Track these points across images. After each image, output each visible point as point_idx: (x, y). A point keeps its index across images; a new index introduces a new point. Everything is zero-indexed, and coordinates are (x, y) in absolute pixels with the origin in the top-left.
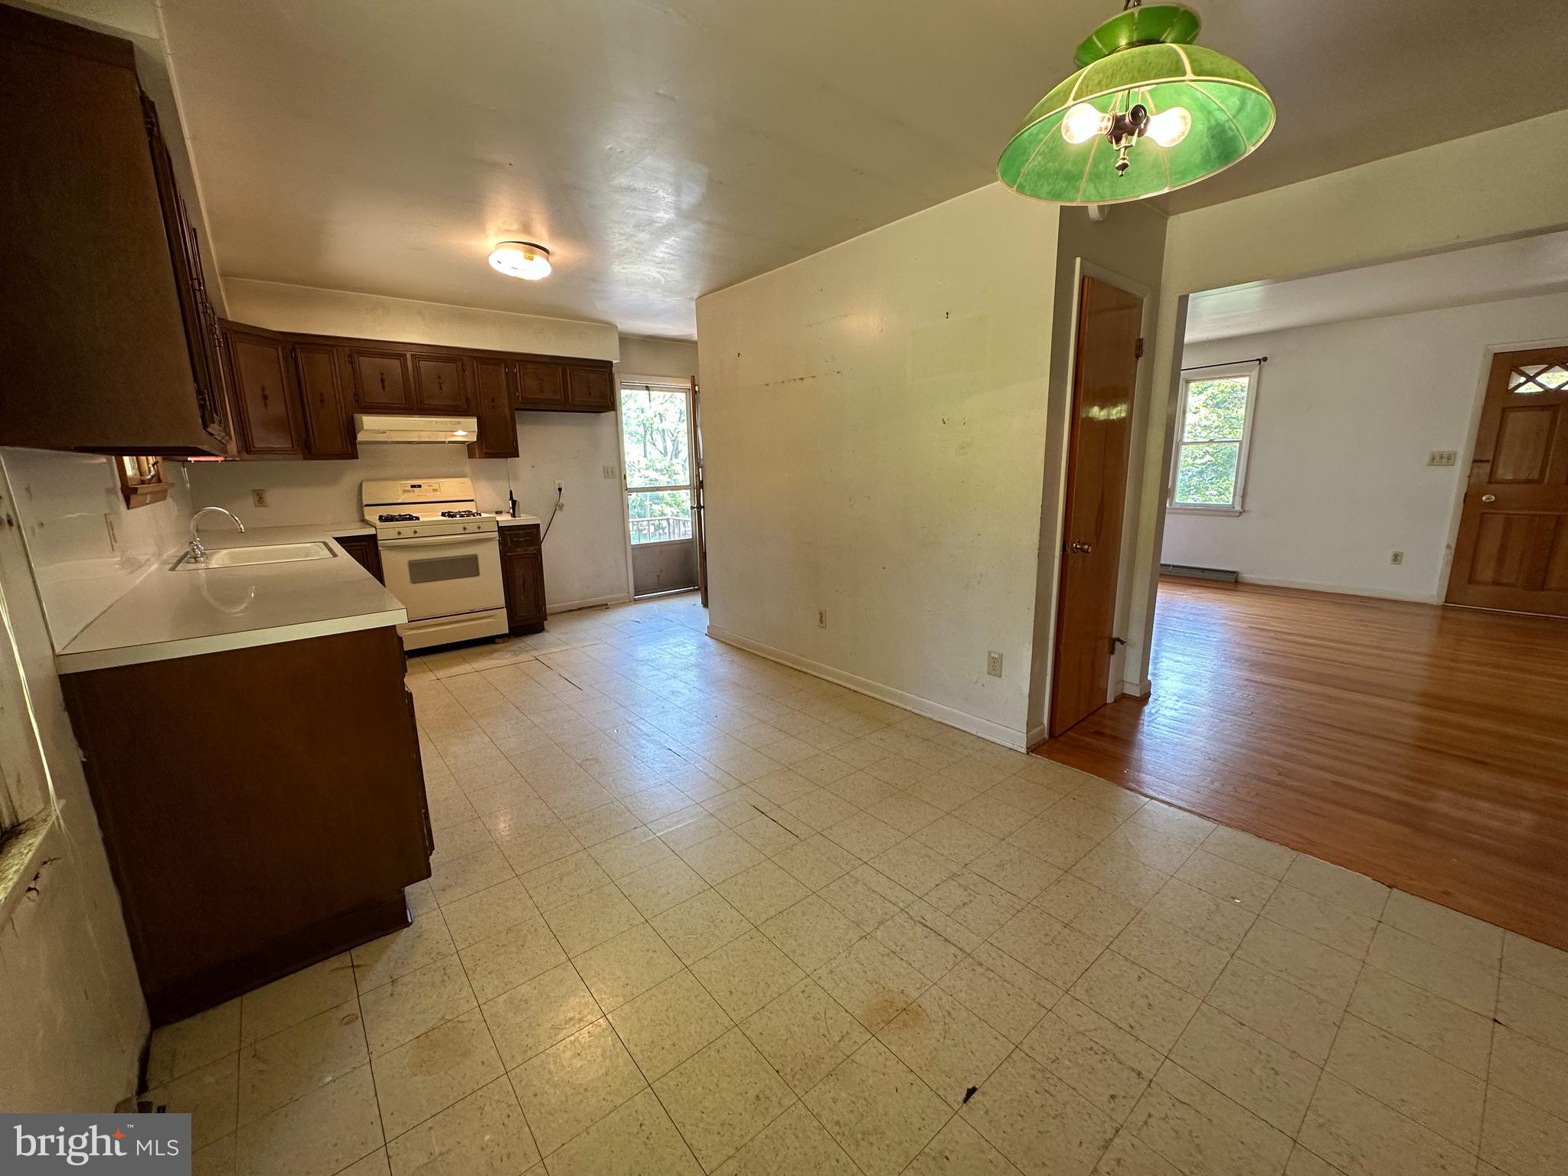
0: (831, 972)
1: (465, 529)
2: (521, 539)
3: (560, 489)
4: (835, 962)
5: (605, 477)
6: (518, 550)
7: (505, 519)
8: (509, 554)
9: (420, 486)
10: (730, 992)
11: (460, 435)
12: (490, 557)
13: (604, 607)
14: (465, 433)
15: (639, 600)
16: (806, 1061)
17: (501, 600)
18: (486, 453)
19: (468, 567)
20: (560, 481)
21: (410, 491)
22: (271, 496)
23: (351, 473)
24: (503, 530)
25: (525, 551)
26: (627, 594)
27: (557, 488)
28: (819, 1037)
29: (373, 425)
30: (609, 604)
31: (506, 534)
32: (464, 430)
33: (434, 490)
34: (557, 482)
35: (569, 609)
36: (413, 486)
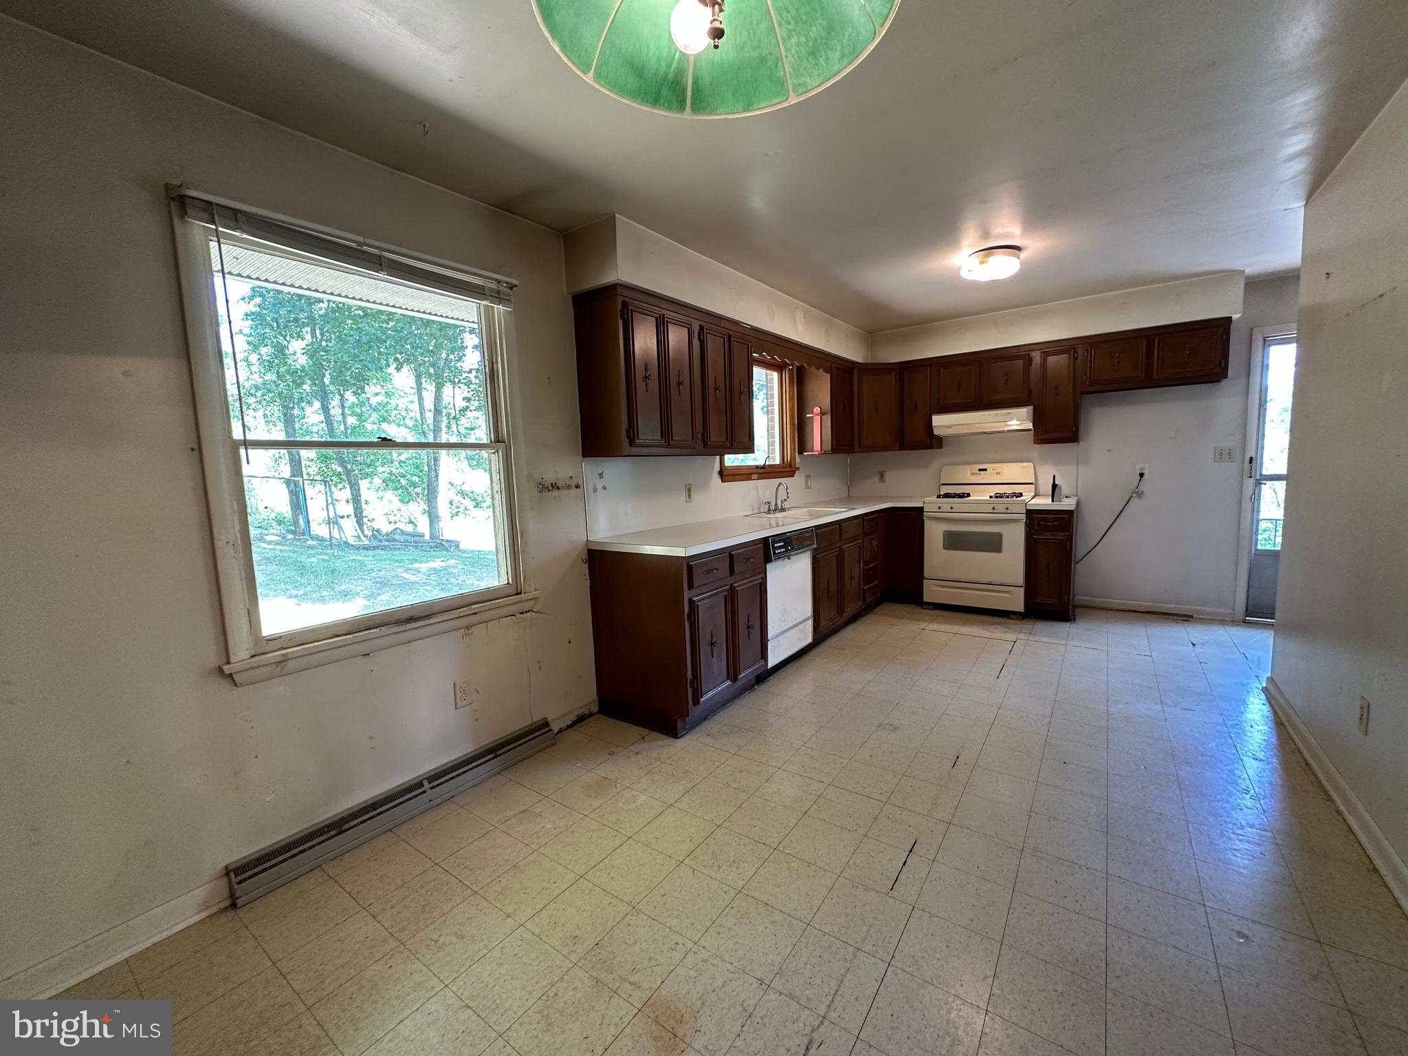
0: (705, 961)
1: (994, 509)
2: (1049, 524)
3: (1142, 475)
4: (718, 961)
5: (1215, 461)
6: (1046, 533)
7: (1044, 502)
8: (1035, 537)
9: (985, 470)
10: (664, 895)
11: (1014, 424)
12: (1015, 538)
13: (1186, 618)
14: (1019, 422)
15: (1250, 623)
16: (608, 961)
17: (1020, 579)
18: (1041, 439)
19: (993, 544)
20: (1142, 466)
21: (976, 474)
22: (889, 476)
23: (936, 459)
24: (1031, 514)
25: (1053, 535)
26: (1232, 611)
27: (1139, 472)
28: (632, 965)
29: (942, 422)
30: (1194, 616)
31: (1035, 519)
32: (1018, 420)
33: (997, 473)
34: (1138, 467)
35: (1132, 608)
36: (980, 470)
